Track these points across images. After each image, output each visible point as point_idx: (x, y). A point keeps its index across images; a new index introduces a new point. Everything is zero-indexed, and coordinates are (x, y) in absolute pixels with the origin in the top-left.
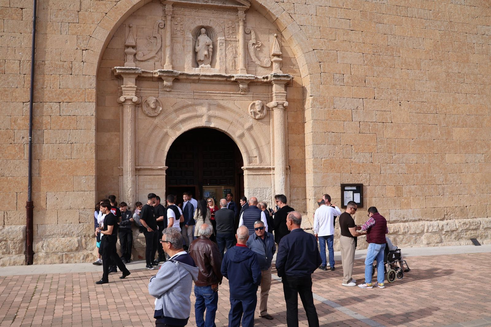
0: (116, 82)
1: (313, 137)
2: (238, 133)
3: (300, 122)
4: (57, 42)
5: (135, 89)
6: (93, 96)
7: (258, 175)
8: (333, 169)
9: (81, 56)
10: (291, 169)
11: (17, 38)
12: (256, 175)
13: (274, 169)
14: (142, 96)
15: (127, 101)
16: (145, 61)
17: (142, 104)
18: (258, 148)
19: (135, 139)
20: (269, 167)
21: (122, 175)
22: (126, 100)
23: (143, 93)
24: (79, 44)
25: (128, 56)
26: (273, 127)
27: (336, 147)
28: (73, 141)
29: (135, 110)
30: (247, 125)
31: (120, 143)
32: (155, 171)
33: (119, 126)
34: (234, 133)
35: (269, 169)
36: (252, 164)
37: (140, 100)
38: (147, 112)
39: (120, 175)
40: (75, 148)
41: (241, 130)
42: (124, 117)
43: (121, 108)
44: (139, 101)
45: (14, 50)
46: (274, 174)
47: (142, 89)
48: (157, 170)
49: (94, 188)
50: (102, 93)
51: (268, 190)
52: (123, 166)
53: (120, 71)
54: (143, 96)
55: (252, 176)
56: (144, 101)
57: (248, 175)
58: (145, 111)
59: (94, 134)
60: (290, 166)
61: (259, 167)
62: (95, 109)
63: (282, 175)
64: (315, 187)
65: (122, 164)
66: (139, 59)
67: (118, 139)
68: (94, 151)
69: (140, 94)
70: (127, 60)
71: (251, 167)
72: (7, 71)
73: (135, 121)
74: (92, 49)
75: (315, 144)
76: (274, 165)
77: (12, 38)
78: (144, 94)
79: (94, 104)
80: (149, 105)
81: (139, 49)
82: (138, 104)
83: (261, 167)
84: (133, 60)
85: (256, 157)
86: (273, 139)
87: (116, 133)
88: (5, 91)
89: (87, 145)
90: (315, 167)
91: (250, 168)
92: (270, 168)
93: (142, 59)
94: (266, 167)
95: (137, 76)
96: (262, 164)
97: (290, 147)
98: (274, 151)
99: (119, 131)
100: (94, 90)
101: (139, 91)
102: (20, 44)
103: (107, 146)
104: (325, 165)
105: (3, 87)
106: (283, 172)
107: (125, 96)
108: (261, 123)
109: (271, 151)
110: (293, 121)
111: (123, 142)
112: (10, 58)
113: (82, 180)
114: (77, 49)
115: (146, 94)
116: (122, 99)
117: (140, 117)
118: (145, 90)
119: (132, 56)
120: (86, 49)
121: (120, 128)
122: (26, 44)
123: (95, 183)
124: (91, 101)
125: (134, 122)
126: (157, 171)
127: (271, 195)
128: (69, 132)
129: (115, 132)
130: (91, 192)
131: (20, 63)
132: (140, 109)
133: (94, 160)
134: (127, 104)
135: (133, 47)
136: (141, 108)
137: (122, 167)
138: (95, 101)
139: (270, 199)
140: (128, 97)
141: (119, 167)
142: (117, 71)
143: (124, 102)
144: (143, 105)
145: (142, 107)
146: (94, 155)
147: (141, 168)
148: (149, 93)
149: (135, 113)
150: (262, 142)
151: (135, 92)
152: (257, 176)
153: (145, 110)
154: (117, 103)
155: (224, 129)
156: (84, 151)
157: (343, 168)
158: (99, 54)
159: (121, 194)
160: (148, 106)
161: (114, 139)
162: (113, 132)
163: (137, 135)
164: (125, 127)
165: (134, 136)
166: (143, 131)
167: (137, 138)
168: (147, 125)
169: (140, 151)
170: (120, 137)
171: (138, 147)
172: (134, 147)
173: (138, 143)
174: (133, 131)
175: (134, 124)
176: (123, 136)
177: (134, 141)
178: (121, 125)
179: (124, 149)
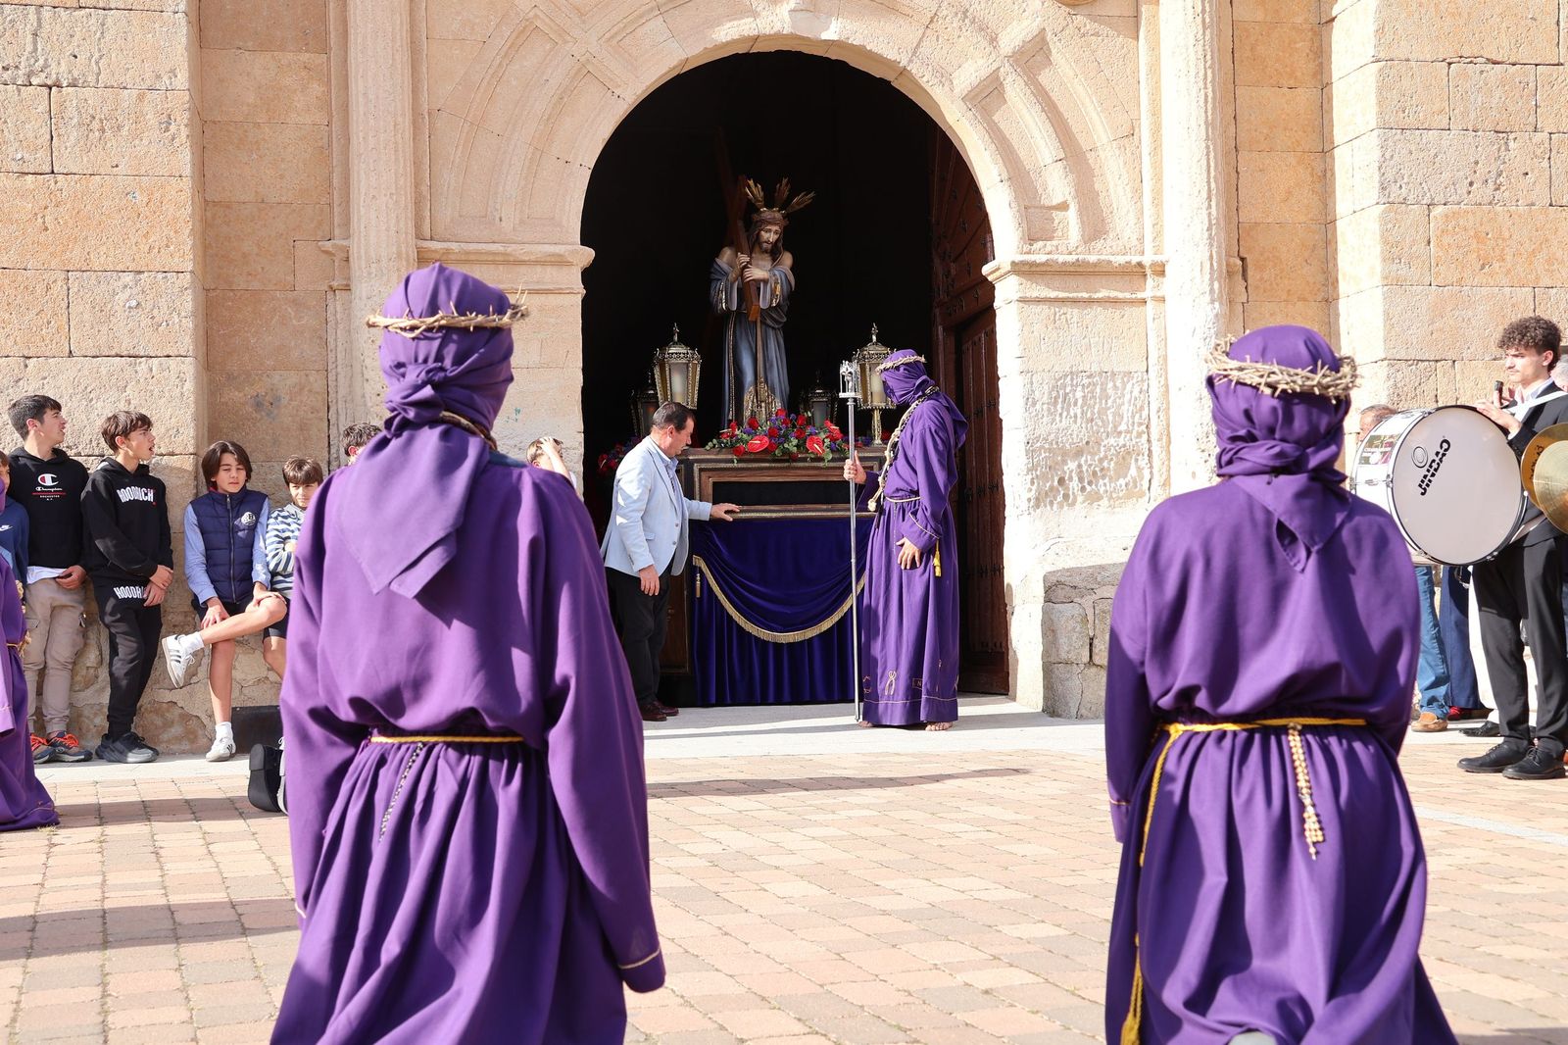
1: (1383, 89)
2: (970, 73)
3: (1299, 20)
7: (1075, 301)
8: (1496, 265)
10: (1250, 273)
12: (1063, 301)
13: (1160, 271)
18: (1075, 156)
19: (415, 91)
20: (1135, 259)
21: (347, 288)
26: (1155, 48)
27: (1512, 144)
28: (60, 70)
30: (1013, 36)
31: (330, 114)
32: (523, 269)
33: (323, 19)
34: (945, 77)
35: (1137, 272)
36: (1040, 244)
39: (335, 284)
40: (71, 111)
41: (981, 62)
46: (1163, 300)
48: (537, 262)
49: (186, 343)
51: (1132, 389)
52: (348, 237)
55: (1044, 310)
57: (1023, 300)
59: (184, 40)
60: (1243, 259)
61: (1081, 257)
63: (1207, 298)
64: (1392, 361)
65: (347, 223)
67: (317, 89)
68: (184, 132)
71: (1041, 258)
75: (1395, 126)
76: (1158, 250)
83: (1093, 258)
85: (1063, 207)
86: (1156, 113)
87: (305, 57)
89: (141, 98)
90: (1393, 252)
91: (1033, 264)
92: (1140, 264)
94: (1120, 260)
96: (1099, 244)
97: (1243, 155)
98: (1158, 178)
99: (325, 49)
103: (257, 125)
104: (1447, 240)
106: (1216, 285)
108: (1090, 26)
109: (1147, 175)
110: (1260, 16)
111: (345, 107)
113: (122, 297)
121: (327, 32)
123: (194, 314)
126: (539, 269)
127: (1145, 413)
128: (32, 17)
129: (300, 51)
130: (170, 361)
133: (187, 184)
137: (344, 243)
139: (1139, 435)
141: (328, 245)
146: (184, 161)
147: (447, 252)
150: (1096, 128)
152: (1074, 313)
155: (890, 54)
156: (124, 132)
157: (1549, 262)
159: (342, 392)
161: (298, 92)
162: (292, 54)
163: (425, 70)
164: (359, 18)
165: (408, 72)
166: (457, 52)
167: (426, 87)
168: (477, 21)
169: (441, 162)
170: (329, 80)
171: (432, 137)
172: (408, 134)
173: (429, 114)
174: (404, 43)
175: (408, 8)
176: (347, 71)
177: (411, 101)
178: (331, 14)
179: (354, 141)
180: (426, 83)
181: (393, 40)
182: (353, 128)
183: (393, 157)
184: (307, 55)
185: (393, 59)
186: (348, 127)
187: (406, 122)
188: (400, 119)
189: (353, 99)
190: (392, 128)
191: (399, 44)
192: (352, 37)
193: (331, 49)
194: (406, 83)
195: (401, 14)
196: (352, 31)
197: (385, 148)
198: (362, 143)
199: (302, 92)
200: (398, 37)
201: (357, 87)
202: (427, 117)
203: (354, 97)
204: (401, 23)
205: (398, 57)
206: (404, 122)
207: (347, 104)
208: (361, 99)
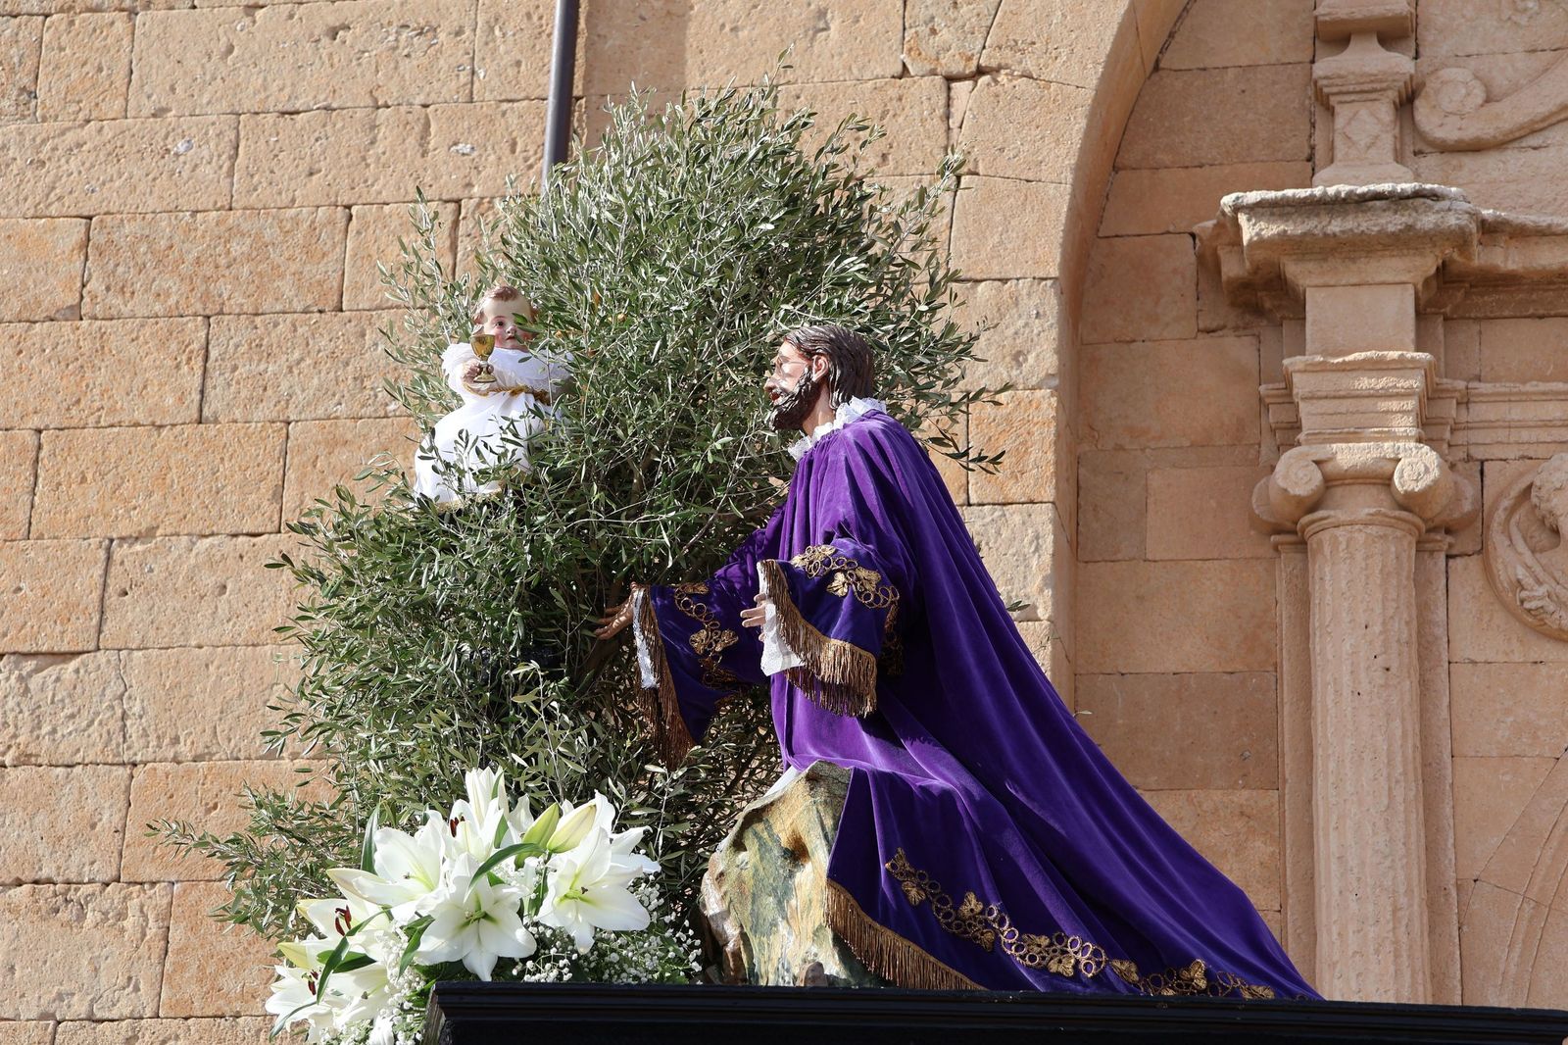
0: (1239, 349)
4: (743, 34)
5: (1415, 382)
6: (1035, 454)
9: (938, 123)
11: (442, 36)
14: (1479, 453)
15: (1338, 492)
16: (1500, 144)
17: (1485, 526)
19: (1432, 849)
22: (1333, 482)
23: (1490, 425)
24: (924, 30)
25: (1343, 113)
29: (1421, 583)
31: (1283, 891)
33: (1274, 731)
37: (1470, 490)
38: (1537, 595)
42: (1316, 644)
43: (1286, 565)
44: (1458, 498)
45: (417, 129)
47: (1484, 387)
50: (1120, 448)
53: (1271, 229)
54: (1498, 452)
56: (1500, 495)
58: (1520, 585)
62: (1047, 558)
66: (1449, 133)
67: (1260, 848)
69: (1461, 438)
70: (1332, 148)
72: (358, 288)
73: (1424, 686)
74: (1030, 64)
77: (405, 34)
78: (1502, 435)
79: (1043, 519)
80: (1556, 531)
81: (1437, 46)
82: (1448, 531)
84: (1387, 141)
87: (1242, 796)
88: (334, 443)
93: (1471, 131)
95: (1429, 264)
99: (1275, 783)
100: (1046, 403)
101: (1450, 409)
102: (464, 78)
105: (320, 412)
107: (1321, 451)
111: (1309, 880)
112: (384, 187)
114: (905, 70)
115: (1525, 435)
116: (1295, 474)
117: (1466, 646)
118: (1508, 398)
119: (1385, 111)
120: (980, 71)
121: (1279, 754)
122: (511, 72)
124: (1015, 492)
125: (1408, 686)
129: (1233, 787)
131: (456, 223)
132: (1466, 571)
134: (1340, 515)
135: (1393, 34)
136: (1474, 563)
138: (1049, 493)
140: (1349, 455)
142: (1249, 230)
143: (1314, 504)
144: (1497, 539)
145: (1482, 550)
148: (1547, 424)
149: (1423, 609)
151: (1410, 404)
153: (1521, 572)
154: (1255, 521)
158: (1087, 95)
160: (1544, 538)
161: (1229, 856)
162: (1220, 792)
163: (1448, 810)
164: (1330, 730)
165: (1416, 817)
166: (1507, 778)
167: (1451, 841)
168: (1542, 723)
169: (1482, 973)
170: (1282, 836)
171: (1465, 929)
172: (1419, 926)
173: (1459, 887)
174: (1410, 767)
175: (1416, 707)
176: (1312, 817)
177: (1423, 867)
178: (1286, 725)
179: (1323, 940)
180: (1451, 834)
181: (1390, 763)
182: (1322, 917)
183: (1392, 969)
184: (1246, 793)
185: (1391, 796)
186: (1313, 914)
187: (1415, 908)
188: (1403, 900)
189: (1321, 867)
190: (1389, 917)
191: (1400, 770)
192: (1319, 762)
193: (1285, 781)
194: (1413, 839)
195: (1403, 720)
196: (1319, 752)
197: (1377, 952)
198: (1338, 943)
199: (1236, 855)
200: (1399, 759)
201: (1328, 845)
202: (1454, 893)
203: (1322, 862)
204: (1404, 735)
205: (1399, 793)
206: (1411, 906)
207: (1313, 874)
208: (1334, 867)
